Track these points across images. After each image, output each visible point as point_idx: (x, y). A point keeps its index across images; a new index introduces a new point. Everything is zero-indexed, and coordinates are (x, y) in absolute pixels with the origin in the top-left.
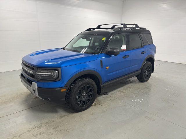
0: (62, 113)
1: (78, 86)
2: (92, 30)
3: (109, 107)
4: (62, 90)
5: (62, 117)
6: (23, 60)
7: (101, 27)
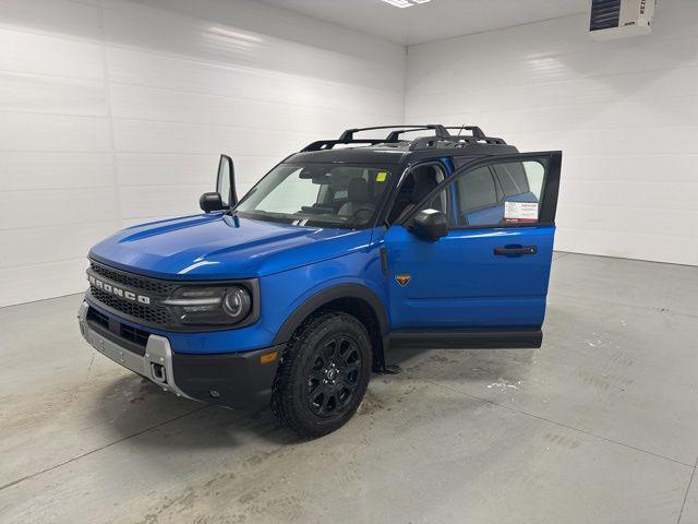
0: (254, 446)
1: (314, 342)
2: (324, 146)
3: (417, 414)
4: (264, 359)
5: (260, 461)
6: (92, 256)
7: (355, 136)
